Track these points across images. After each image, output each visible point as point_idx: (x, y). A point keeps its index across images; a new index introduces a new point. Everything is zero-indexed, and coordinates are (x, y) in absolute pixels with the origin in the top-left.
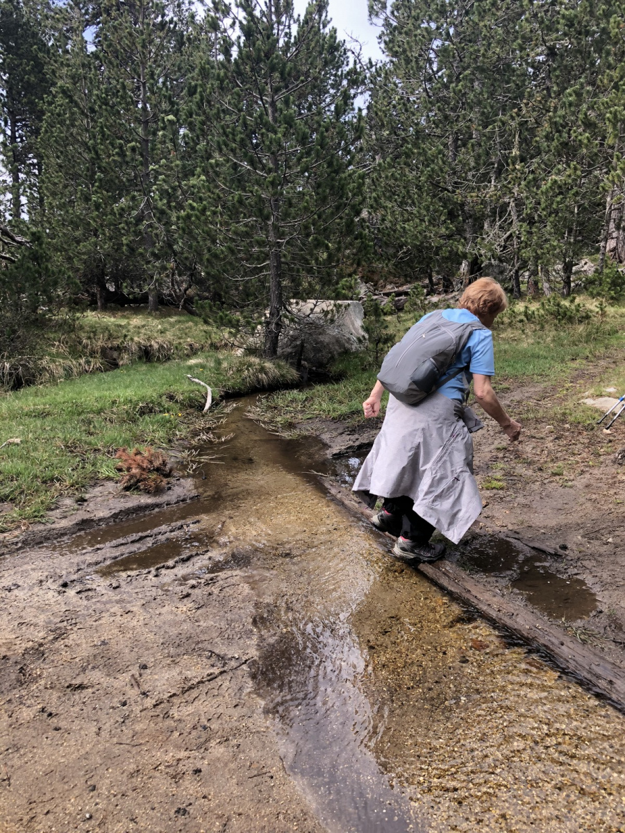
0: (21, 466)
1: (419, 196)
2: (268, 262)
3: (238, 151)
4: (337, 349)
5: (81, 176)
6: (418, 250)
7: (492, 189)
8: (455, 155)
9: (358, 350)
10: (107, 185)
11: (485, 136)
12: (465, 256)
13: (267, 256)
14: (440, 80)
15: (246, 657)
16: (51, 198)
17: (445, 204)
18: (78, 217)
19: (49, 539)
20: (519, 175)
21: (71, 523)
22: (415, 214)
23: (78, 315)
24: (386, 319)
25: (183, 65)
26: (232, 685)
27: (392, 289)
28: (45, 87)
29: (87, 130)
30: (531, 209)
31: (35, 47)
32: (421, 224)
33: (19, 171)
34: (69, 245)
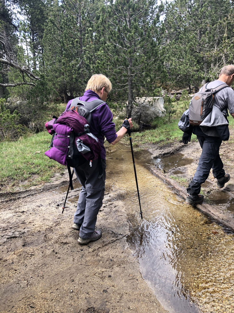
0: (41, 161)
1: (185, 55)
2: (127, 83)
3: (116, 40)
4: (154, 116)
5: (57, 53)
6: (185, 76)
7: (215, 51)
8: (200, 38)
9: (162, 116)
10: (67, 56)
11: (213, 29)
12: (204, 78)
13: (127, 81)
14: (194, 7)
15: (126, 234)
16: (47, 62)
17: (196, 58)
18: (57, 68)
19: (52, 188)
20: (227, 44)
21: (59, 183)
22: (184, 62)
23: (58, 105)
24: (172, 104)
25: (94, 8)
26: (121, 244)
27: (174, 92)
28: (44, 20)
29: (60, 35)
30: (231, 58)
31: (40, 4)
32: (186, 66)
33: (35, 52)
34: (54, 79)
